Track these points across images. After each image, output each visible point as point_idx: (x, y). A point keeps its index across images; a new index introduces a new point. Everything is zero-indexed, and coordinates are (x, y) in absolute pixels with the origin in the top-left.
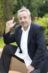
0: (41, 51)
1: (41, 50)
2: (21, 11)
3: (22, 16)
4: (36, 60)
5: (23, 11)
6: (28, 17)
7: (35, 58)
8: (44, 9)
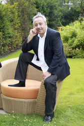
0: (57, 58)
1: (58, 56)
2: (37, 17)
3: (37, 22)
4: (52, 66)
5: (38, 17)
6: (44, 23)
7: (52, 64)
8: (69, 17)
